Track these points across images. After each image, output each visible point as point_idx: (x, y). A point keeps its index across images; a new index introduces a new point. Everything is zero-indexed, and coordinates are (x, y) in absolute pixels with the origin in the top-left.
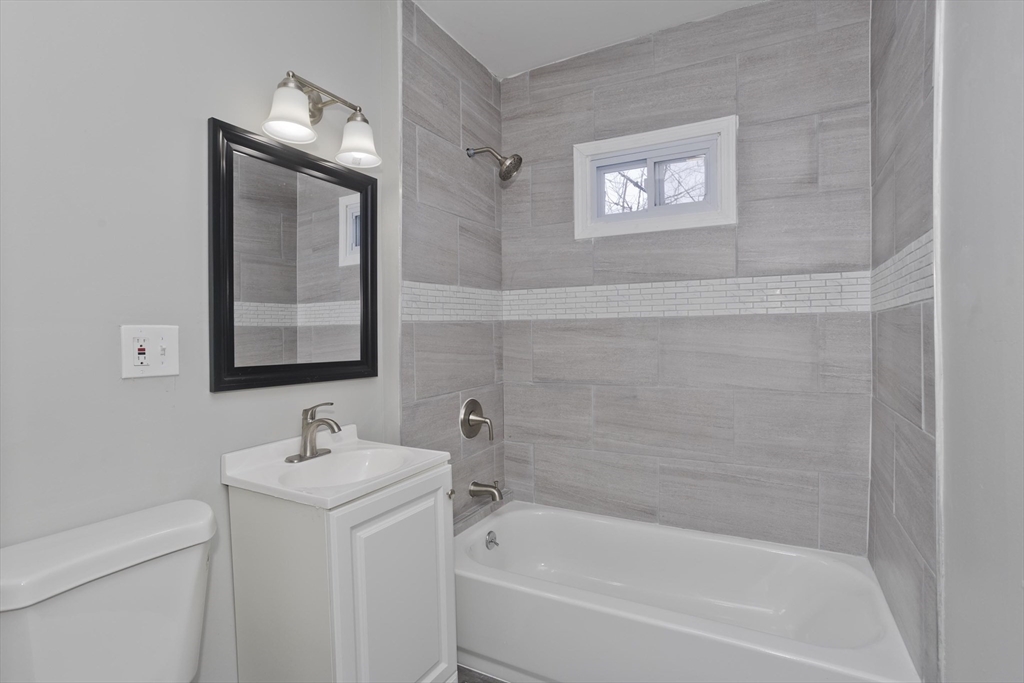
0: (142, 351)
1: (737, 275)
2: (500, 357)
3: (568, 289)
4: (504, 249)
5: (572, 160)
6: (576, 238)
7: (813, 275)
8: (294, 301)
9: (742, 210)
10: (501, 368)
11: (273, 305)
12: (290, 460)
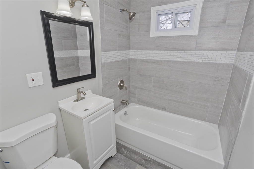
0: (33, 80)
1: (195, 50)
2: (129, 68)
3: (148, 51)
4: (131, 39)
5: (151, 12)
6: (150, 36)
7: (218, 52)
8: (77, 49)
9: (200, 31)
10: (129, 70)
11: (71, 51)
12: (75, 101)
